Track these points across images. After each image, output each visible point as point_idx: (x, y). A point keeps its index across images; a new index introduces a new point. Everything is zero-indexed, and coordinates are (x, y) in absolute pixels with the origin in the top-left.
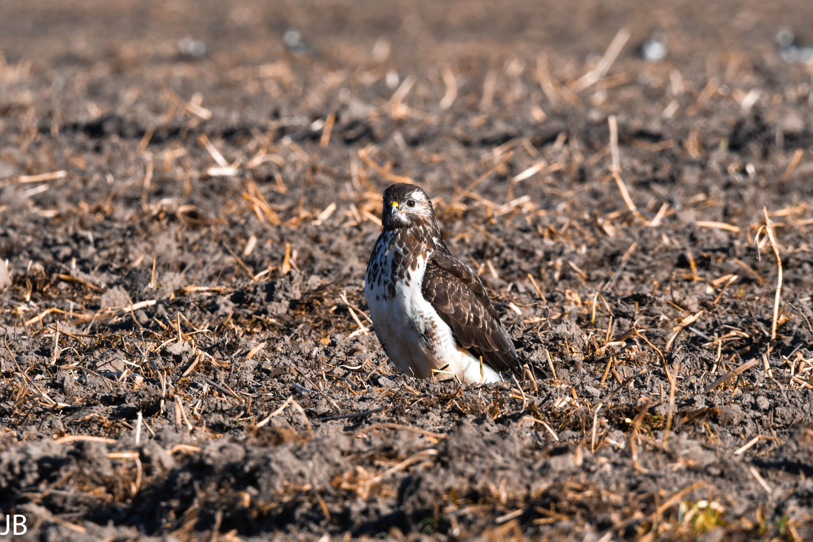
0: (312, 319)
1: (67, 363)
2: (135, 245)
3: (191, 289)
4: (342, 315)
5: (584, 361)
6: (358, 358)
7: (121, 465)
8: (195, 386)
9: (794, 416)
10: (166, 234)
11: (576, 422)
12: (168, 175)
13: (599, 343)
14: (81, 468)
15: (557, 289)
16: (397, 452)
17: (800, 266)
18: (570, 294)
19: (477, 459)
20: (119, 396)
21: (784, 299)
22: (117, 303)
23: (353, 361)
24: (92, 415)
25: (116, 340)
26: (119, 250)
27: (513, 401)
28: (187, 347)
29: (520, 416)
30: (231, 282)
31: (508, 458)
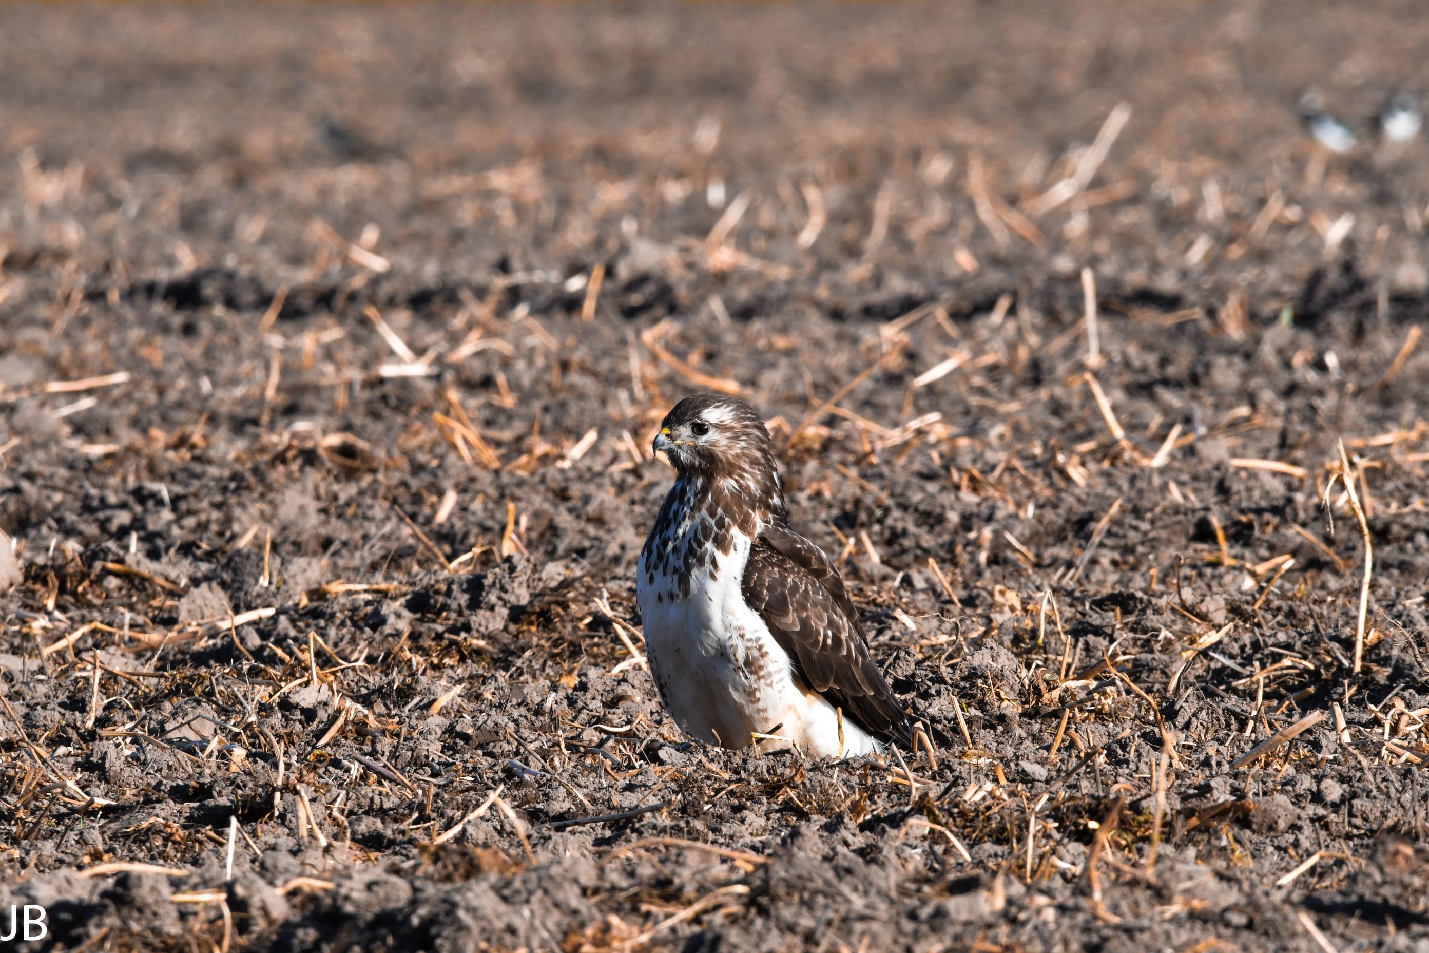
0: (548, 640)
1: (115, 724)
2: (242, 506)
3: (337, 587)
4: (602, 633)
5: (1022, 715)
6: (626, 712)
7: (195, 914)
8: (336, 764)
9: (1384, 815)
10: (298, 486)
11: (1002, 829)
12: (308, 377)
13: (1048, 683)
14: (124, 921)
15: (979, 584)
16: (681, 889)
17: (1410, 539)
18: (1002, 593)
19: (821, 900)
20: (202, 785)
21: (1378, 601)
22: (207, 612)
23: (618, 715)
24: (152, 820)
25: (201, 682)
26: (215, 515)
27: (894, 789)
28: (325, 694)
29: (905, 816)
30: (409, 573)
31: (874, 898)
